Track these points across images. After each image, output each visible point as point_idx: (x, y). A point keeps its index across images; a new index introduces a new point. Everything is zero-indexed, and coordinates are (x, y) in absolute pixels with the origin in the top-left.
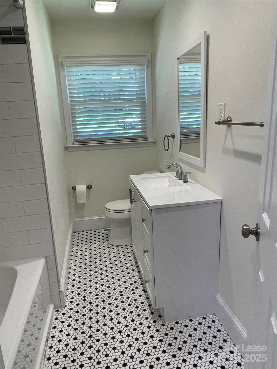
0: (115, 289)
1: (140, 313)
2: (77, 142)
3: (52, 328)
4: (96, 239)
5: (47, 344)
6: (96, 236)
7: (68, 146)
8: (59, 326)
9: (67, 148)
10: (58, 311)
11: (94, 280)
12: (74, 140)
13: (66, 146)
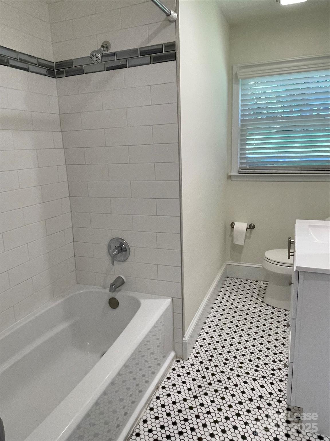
0: (250, 361)
1: (272, 402)
2: (243, 170)
3: (166, 377)
4: (249, 292)
5: (155, 393)
6: (251, 288)
7: (232, 174)
8: (174, 378)
9: (230, 177)
10: (178, 361)
11: (230, 341)
12: (240, 167)
13: (230, 174)
